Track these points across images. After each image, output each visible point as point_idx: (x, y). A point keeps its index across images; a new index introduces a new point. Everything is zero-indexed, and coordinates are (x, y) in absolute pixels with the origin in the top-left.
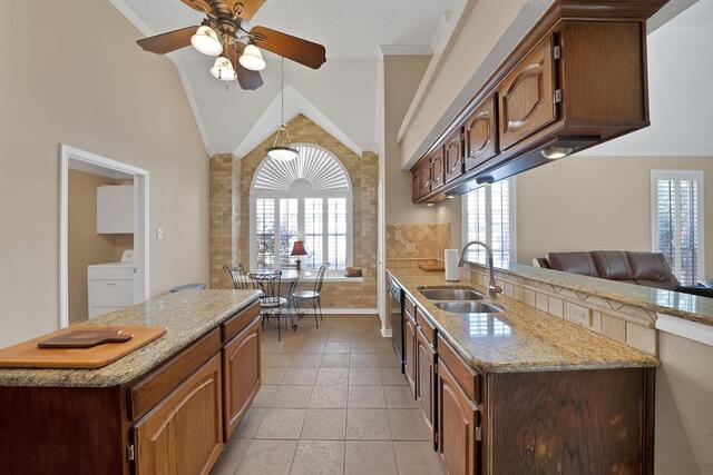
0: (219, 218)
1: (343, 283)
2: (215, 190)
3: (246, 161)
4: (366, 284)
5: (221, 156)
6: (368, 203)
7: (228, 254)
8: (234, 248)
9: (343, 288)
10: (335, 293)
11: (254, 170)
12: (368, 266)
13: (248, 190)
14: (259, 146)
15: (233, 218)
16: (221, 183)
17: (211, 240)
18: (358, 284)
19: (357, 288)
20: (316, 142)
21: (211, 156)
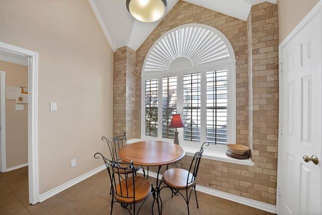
0: (119, 95)
1: (225, 164)
2: (117, 75)
3: (139, 52)
4: (259, 170)
5: (120, 49)
6: (264, 67)
7: (124, 123)
8: (128, 118)
9: (225, 170)
10: (215, 173)
11: (144, 58)
12: (262, 148)
13: (140, 74)
14: (148, 38)
15: (127, 95)
16: (120, 69)
17: (114, 112)
18: (245, 168)
19: (244, 173)
20: (194, 21)
21: (114, 51)
